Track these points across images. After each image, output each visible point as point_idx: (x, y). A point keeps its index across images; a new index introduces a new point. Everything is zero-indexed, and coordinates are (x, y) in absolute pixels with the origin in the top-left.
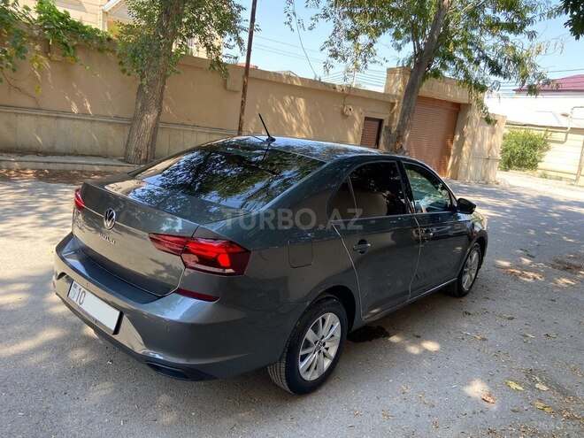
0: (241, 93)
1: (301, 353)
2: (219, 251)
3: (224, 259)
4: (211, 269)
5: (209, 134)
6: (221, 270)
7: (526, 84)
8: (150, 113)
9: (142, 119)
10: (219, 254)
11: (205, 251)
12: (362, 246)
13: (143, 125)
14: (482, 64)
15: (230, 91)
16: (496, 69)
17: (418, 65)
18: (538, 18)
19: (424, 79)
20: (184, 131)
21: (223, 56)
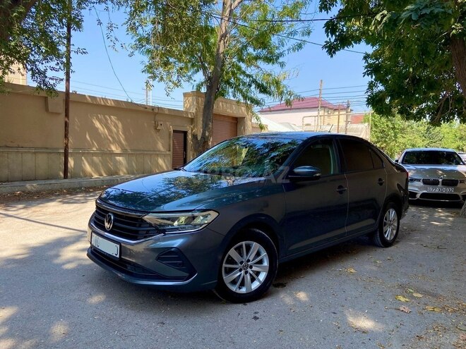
0: (64, 114)
5: (35, 153)
7: (283, 99)
14: (253, 86)
15: (52, 113)
16: (263, 89)
17: (209, 88)
18: (286, 52)
19: (216, 98)
20: (8, 153)
21: (50, 78)
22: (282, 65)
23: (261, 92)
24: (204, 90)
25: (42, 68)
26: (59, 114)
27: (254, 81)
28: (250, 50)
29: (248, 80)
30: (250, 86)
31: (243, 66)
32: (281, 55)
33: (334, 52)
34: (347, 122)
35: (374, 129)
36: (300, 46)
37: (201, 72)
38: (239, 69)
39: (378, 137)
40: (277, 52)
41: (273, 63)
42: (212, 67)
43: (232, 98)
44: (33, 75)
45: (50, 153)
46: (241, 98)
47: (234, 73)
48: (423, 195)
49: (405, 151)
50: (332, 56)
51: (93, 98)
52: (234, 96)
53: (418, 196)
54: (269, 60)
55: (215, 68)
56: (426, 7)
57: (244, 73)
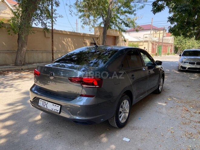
0: (51, 38)
1: (120, 116)
2: (94, 80)
3: (95, 83)
4: (91, 86)
5: (42, 53)
6: (95, 86)
8: (25, 47)
9: (22, 50)
10: (94, 81)
11: (89, 81)
12: (133, 77)
13: (22, 52)
14: (123, 24)
15: (47, 37)
16: (127, 25)
17: (105, 25)
18: (137, 10)
19: (108, 29)
20: (33, 53)
21: (48, 26)
22: (135, 15)
23: (126, 26)
24: (103, 26)
25: (45, 22)
26: (49, 38)
27: (123, 22)
28: (122, 8)
29: (121, 21)
30: (121, 24)
31: (119, 15)
32: (135, 11)
33: (156, 13)
34: (163, 36)
35: (176, 39)
36: (143, 7)
37: (101, 18)
38: (117, 16)
39: (177, 43)
40: (133, 9)
41: (131, 14)
42: (106, 16)
43: (114, 29)
44: (42, 25)
45: (47, 53)
46: (118, 29)
47: (115, 18)
48: (189, 68)
49: (184, 51)
50: (155, 14)
51: (61, 31)
52: (115, 28)
53: (187, 69)
54: (130, 13)
55: (108, 17)
56: (184, 7)
57: (119, 18)
